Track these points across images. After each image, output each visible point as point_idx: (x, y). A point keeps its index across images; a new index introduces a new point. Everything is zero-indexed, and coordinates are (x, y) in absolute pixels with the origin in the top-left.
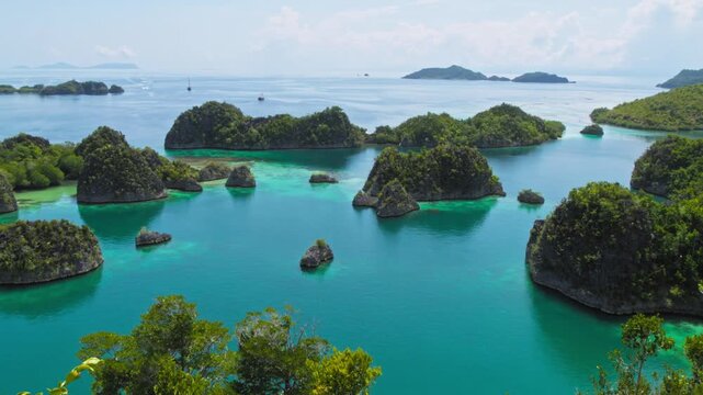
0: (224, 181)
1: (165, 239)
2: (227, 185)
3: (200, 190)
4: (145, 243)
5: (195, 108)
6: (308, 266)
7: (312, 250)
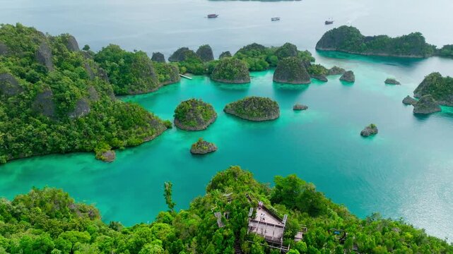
0: (340, 77)
1: (305, 108)
2: (341, 80)
3: (327, 81)
4: (297, 109)
5: (335, 29)
6: (364, 135)
7: (368, 128)
